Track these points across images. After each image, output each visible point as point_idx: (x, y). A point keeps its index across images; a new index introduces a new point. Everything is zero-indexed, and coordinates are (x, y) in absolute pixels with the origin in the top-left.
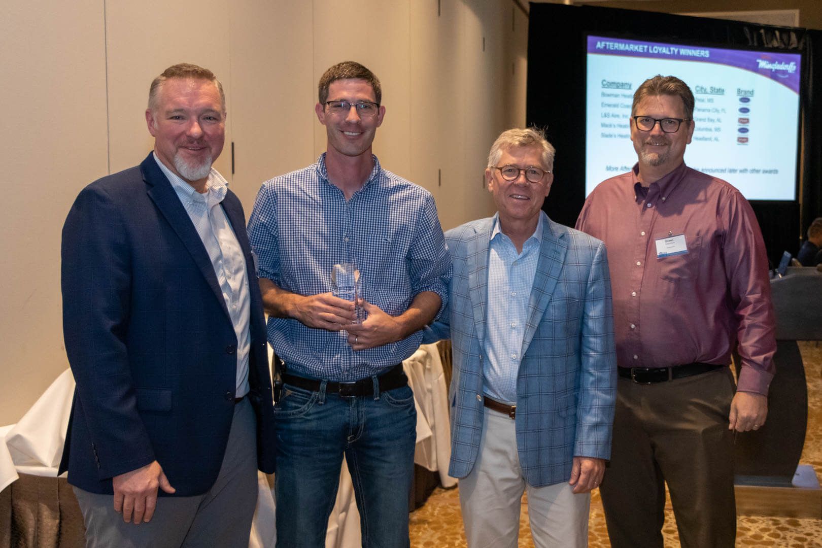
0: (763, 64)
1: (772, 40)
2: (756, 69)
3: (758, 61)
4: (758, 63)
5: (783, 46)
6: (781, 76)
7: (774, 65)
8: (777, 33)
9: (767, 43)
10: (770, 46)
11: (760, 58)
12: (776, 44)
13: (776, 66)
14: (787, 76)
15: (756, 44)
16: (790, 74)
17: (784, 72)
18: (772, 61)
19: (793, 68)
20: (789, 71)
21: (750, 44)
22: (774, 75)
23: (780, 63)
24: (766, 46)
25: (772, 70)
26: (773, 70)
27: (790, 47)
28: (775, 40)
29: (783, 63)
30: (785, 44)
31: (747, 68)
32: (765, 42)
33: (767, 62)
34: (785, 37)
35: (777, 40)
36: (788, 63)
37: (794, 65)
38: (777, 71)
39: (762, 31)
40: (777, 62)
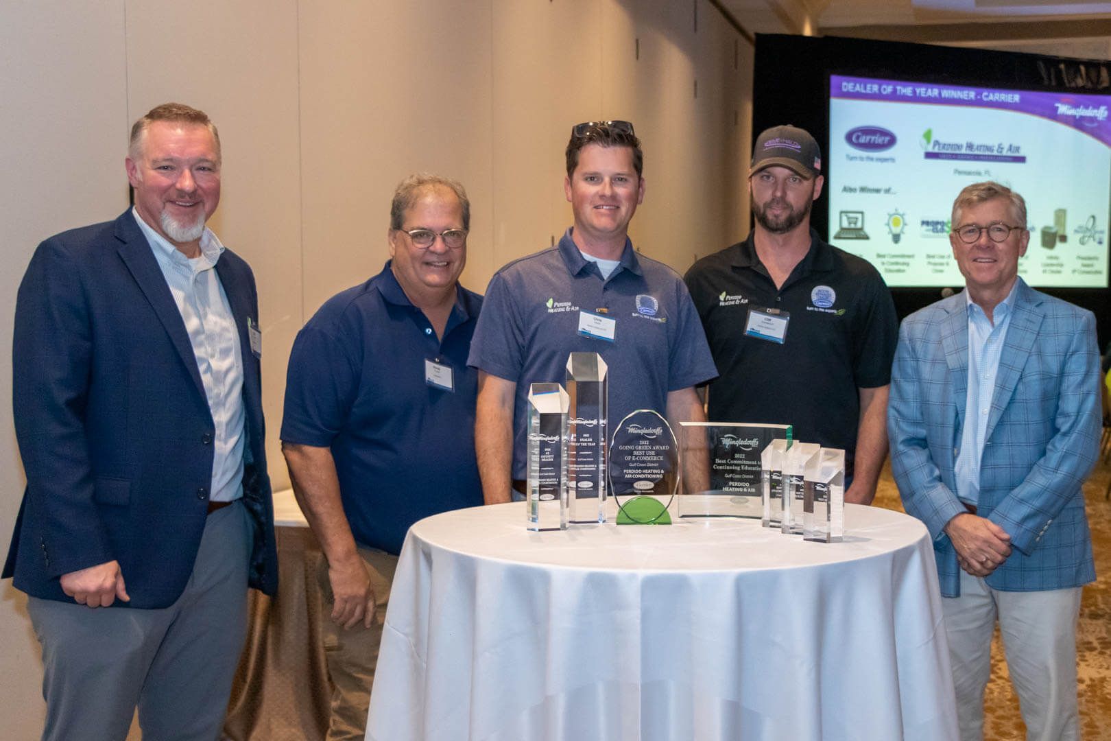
0: (1063, 109)
1: (1076, 77)
2: (1053, 116)
3: (1057, 105)
4: (1057, 108)
5: (1090, 85)
6: (1088, 125)
7: (1078, 110)
8: (1082, 68)
9: (1069, 83)
10: (1073, 85)
11: (1059, 101)
12: (1080, 82)
13: (1081, 112)
14: (1095, 125)
15: (1054, 83)
16: (1099, 122)
17: (1092, 119)
18: (1076, 106)
19: (1103, 114)
20: (1098, 119)
21: (1046, 82)
22: (1078, 124)
23: (1087, 107)
24: (1067, 85)
25: (1074, 117)
26: (1077, 117)
27: (1100, 87)
28: (1079, 77)
29: (1091, 108)
30: (1092, 83)
31: (1042, 115)
32: (1066, 81)
33: (1069, 107)
34: (1093, 74)
35: (1082, 78)
36: (1097, 107)
37: (1105, 110)
38: (1082, 118)
39: (1062, 66)
40: (1081, 107)
